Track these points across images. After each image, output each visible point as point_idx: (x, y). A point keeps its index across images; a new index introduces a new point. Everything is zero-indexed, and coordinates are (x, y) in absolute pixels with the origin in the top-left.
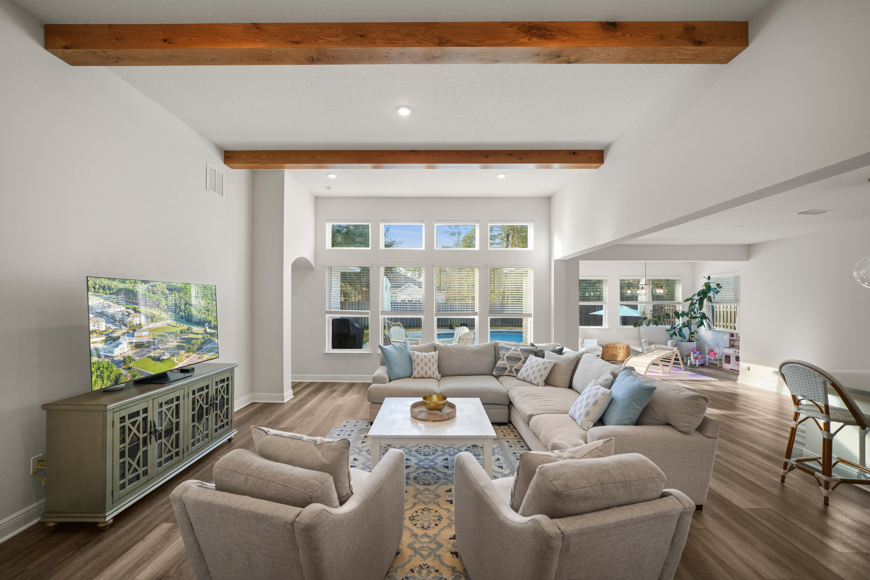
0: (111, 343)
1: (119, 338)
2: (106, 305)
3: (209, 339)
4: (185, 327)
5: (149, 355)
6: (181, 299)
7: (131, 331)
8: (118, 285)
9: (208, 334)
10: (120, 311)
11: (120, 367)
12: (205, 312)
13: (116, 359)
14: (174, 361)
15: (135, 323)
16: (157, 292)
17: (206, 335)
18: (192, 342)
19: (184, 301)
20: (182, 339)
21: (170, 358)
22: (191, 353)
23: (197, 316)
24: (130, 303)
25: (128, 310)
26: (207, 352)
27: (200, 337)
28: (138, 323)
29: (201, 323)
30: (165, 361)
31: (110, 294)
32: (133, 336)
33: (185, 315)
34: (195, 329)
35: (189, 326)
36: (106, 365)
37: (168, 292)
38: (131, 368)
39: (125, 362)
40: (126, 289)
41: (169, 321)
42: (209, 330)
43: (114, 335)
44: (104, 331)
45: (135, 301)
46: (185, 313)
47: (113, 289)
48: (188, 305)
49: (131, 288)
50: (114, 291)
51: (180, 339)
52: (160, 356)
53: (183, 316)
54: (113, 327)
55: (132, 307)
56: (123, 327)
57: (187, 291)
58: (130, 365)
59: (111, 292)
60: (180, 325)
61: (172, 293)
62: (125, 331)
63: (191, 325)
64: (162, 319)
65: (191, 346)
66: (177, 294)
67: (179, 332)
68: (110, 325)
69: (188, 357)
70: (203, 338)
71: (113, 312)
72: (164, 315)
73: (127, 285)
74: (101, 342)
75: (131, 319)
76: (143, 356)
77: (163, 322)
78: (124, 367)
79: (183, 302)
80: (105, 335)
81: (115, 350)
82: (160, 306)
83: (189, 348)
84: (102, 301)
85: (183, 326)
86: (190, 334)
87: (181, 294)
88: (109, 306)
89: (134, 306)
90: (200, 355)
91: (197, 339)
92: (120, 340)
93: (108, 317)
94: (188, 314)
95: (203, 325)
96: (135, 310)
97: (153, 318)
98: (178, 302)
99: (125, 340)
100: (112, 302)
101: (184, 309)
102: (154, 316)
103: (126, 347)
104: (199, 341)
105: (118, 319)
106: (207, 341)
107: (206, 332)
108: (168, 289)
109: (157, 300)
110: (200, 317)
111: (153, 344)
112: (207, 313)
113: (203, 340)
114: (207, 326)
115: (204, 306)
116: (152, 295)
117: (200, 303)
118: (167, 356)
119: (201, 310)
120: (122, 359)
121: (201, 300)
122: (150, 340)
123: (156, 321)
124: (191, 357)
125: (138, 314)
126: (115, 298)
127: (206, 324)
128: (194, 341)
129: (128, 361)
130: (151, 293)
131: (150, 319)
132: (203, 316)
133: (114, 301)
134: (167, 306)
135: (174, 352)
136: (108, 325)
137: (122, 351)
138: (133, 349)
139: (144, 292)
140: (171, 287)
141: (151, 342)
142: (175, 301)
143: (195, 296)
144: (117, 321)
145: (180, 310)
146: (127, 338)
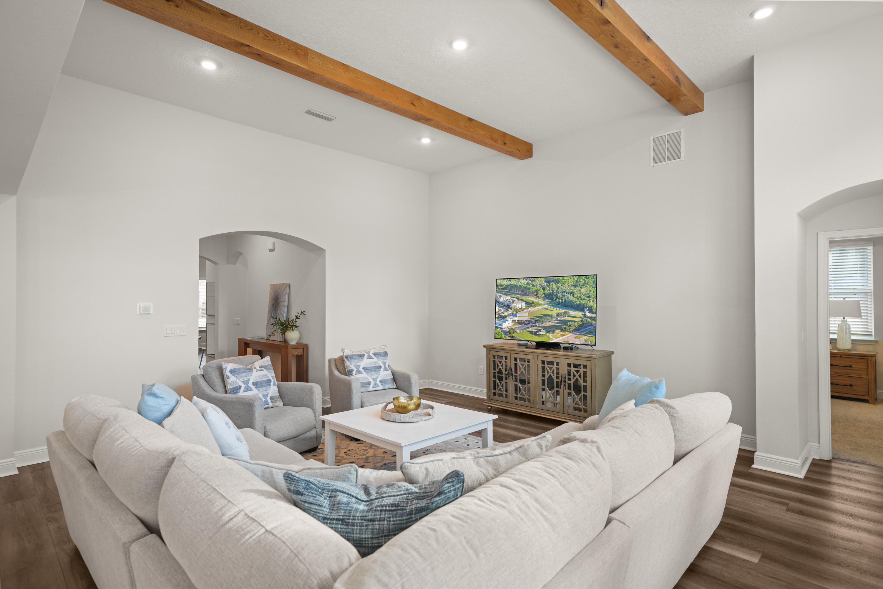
0: (501, 320)
1: (506, 316)
2: (499, 296)
3: (589, 323)
4: (562, 311)
5: (528, 329)
6: (558, 288)
7: (515, 313)
8: (506, 283)
9: (588, 317)
10: (507, 300)
11: (507, 335)
12: (585, 298)
13: (504, 330)
14: (549, 337)
15: (517, 307)
16: (536, 285)
17: (585, 318)
18: (568, 324)
19: (561, 290)
20: (558, 321)
21: (546, 334)
22: (567, 333)
23: (576, 302)
24: (515, 294)
25: (513, 299)
26: (588, 334)
27: (579, 320)
28: (520, 307)
29: (580, 308)
30: (541, 336)
31: (501, 289)
32: (516, 316)
33: (562, 301)
34: (573, 313)
35: (566, 310)
37: (545, 284)
38: (514, 337)
39: (510, 332)
40: (512, 284)
41: (546, 306)
42: (588, 314)
43: (503, 315)
45: (518, 292)
46: (562, 300)
47: (503, 285)
48: (565, 293)
49: (516, 284)
50: (504, 287)
51: (556, 320)
52: (537, 332)
53: (559, 301)
54: (503, 310)
55: (516, 296)
56: (509, 310)
57: (565, 282)
58: (514, 335)
59: (502, 287)
60: (556, 309)
61: (550, 284)
62: (511, 312)
63: (569, 309)
64: (540, 305)
65: (567, 327)
66: (554, 284)
67: (555, 315)
68: (501, 308)
69: (563, 335)
70: (582, 321)
71: (503, 300)
72: (541, 301)
73: (513, 282)
75: (515, 304)
76: (523, 330)
77: (540, 307)
78: (509, 335)
79: (560, 290)
80: (498, 314)
81: (504, 324)
82: (538, 295)
83: (565, 328)
85: (559, 310)
86: (567, 317)
87: (558, 285)
88: (501, 297)
89: (517, 296)
90: (576, 335)
91: (575, 321)
92: (507, 318)
93: (499, 303)
94: (565, 301)
95: (582, 310)
96: (518, 299)
97: (532, 304)
98: (555, 291)
99: (510, 318)
100: (503, 294)
101: (561, 296)
102: (533, 303)
103: (511, 323)
104: (576, 323)
105: (506, 304)
106: (586, 323)
107: (585, 316)
108: (545, 281)
109: (535, 290)
110: (579, 302)
111: (531, 323)
112: (588, 299)
113: (581, 323)
114: (587, 310)
115: (584, 293)
116: (532, 287)
117: (580, 291)
118: (543, 332)
119: (580, 297)
120: (508, 330)
121: (581, 288)
122: (529, 320)
123: (534, 306)
124: (567, 336)
125: (520, 301)
126: (504, 292)
127: (586, 309)
128: (570, 323)
129: (512, 332)
130: (531, 286)
131: (529, 304)
132: (583, 302)
133: (504, 293)
134: (545, 295)
135: (550, 330)
136: (500, 309)
137: (508, 325)
138: (516, 325)
139: (525, 286)
140: (549, 280)
141: (530, 321)
142: (552, 290)
143: (574, 285)
144: (505, 306)
145: (557, 297)
146: (511, 317)
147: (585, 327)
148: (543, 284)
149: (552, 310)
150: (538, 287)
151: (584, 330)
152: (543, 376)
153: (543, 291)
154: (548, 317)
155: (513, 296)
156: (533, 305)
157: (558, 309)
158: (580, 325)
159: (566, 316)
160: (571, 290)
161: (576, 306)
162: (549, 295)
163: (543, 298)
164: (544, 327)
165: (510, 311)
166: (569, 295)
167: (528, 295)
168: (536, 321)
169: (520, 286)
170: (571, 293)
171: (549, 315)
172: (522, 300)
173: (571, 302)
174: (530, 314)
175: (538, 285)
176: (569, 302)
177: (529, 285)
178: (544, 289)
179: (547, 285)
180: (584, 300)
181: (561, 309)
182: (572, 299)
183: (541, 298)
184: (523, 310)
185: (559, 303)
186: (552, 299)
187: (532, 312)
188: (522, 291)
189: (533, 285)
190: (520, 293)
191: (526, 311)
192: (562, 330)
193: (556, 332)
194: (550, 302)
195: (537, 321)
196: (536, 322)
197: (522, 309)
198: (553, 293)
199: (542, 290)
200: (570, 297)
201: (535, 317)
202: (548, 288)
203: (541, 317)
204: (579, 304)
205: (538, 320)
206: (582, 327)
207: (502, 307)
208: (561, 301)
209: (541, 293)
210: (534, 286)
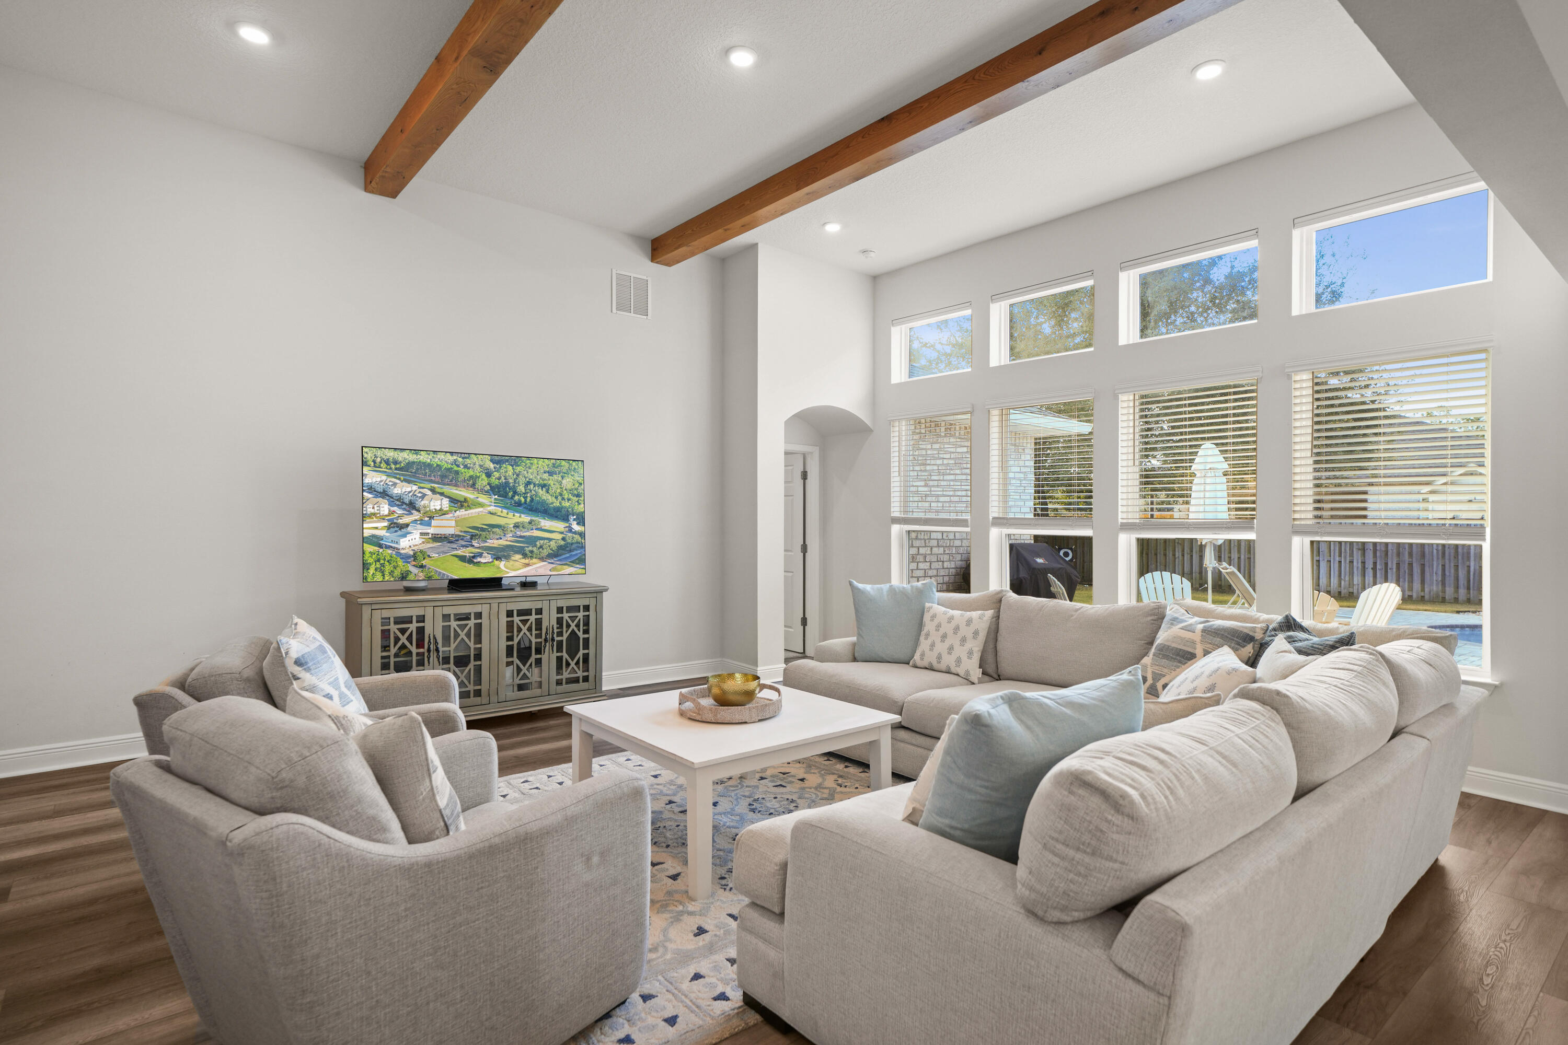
0: (396, 531)
1: (407, 525)
2: (391, 483)
3: (577, 543)
4: (525, 519)
5: (455, 552)
6: (518, 475)
7: (427, 519)
8: (407, 457)
9: (575, 533)
10: (409, 492)
11: (409, 563)
12: (571, 496)
13: (402, 552)
14: (499, 568)
15: (432, 508)
16: (472, 466)
17: (570, 534)
18: (538, 543)
19: (524, 479)
20: (517, 537)
21: (493, 562)
22: (534, 560)
23: (552, 503)
24: (426, 480)
25: (421, 490)
26: (572, 562)
27: (560, 536)
28: (438, 508)
29: (560, 514)
30: (482, 565)
31: (396, 469)
32: (429, 525)
33: (526, 500)
34: (546, 523)
35: (533, 518)
36: (388, 558)
37: (492, 466)
38: (425, 566)
39: (415, 557)
40: (420, 462)
41: (492, 509)
42: (576, 527)
43: (400, 521)
44: (386, 516)
45: (433, 478)
46: (525, 498)
47: (400, 462)
48: (532, 486)
49: (429, 461)
50: (402, 465)
51: (513, 536)
52: (474, 557)
53: (520, 501)
54: (400, 512)
55: (429, 486)
56: (414, 512)
57: (532, 464)
58: (424, 562)
59: (398, 466)
60: (514, 515)
61: (500, 467)
62: (416, 518)
63: (538, 516)
64: (481, 505)
65: (535, 549)
66: (510, 468)
67: (512, 526)
68: (395, 509)
69: (528, 565)
70: (563, 539)
71: (399, 492)
72: (483, 499)
73: (422, 457)
74: (382, 529)
75: (427, 502)
76: (444, 553)
77: (481, 509)
78: (414, 563)
79: (522, 480)
80: (388, 520)
81: (402, 540)
82: (477, 486)
83: (532, 552)
84: (384, 478)
85: (520, 517)
86: (534, 531)
87: (518, 469)
88: (395, 484)
89: (433, 485)
90: (554, 566)
91: (550, 540)
92: (409, 528)
93: (392, 498)
94: (532, 500)
95: (565, 519)
96: (433, 491)
97: (464, 502)
98: (511, 481)
99: (416, 529)
100: (399, 479)
101: (524, 491)
102: (466, 500)
103: (418, 539)
104: (553, 543)
105: (407, 501)
106: (572, 544)
107: (570, 530)
108: (491, 461)
109: (471, 477)
110: (558, 504)
111: (462, 539)
112: (575, 499)
113: (563, 543)
114: (574, 520)
115: (569, 487)
116: (463, 470)
117: (561, 484)
118: (487, 558)
119: (561, 495)
120: (412, 553)
121: (563, 478)
122: (457, 533)
123: (468, 506)
124: (535, 566)
125: (438, 496)
126: (403, 475)
127: (572, 518)
128: (542, 542)
129: (420, 556)
130: (462, 467)
131: (458, 503)
132: (566, 504)
133: (402, 478)
134: (490, 487)
135: (500, 554)
136: (392, 509)
137: (411, 543)
138: (429, 542)
139: (449, 466)
140: (499, 460)
141: (459, 536)
142: (505, 479)
143: (548, 472)
144: (406, 504)
145: (515, 493)
146: (419, 526)
147: (570, 551)
148: (486, 466)
149: (505, 515)
150: (477, 471)
151: (568, 555)
152: (510, 638)
153: (486, 479)
154: (497, 529)
155: (422, 485)
156: (465, 504)
157: (517, 515)
158: (560, 548)
159: (532, 529)
160: (543, 480)
161: (552, 511)
162: (498, 487)
163: (487, 492)
164: (489, 549)
165: (416, 516)
166: (540, 490)
167: (456, 485)
168: (472, 535)
169: (438, 465)
170: (543, 486)
171: (498, 526)
172: (442, 494)
173: (543, 503)
174: (458, 521)
175: (477, 467)
176: (538, 503)
177: (458, 466)
178: (489, 475)
179: (495, 468)
180: (569, 500)
181: (522, 515)
182: (544, 498)
183: (482, 491)
184: (444, 514)
185: (519, 504)
186: (505, 496)
187: (464, 519)
188: (443, 477)
189: (466, 467)
190: (438, 479)
191: (451, 515)
192: (525, 556)
193: (513, 558)
194: (502, 500)
195: (473, 537)
196: (471, 539)
197: (442, 513)
198: (507, 483)
199: (484, 476)
200: (542, 492)
201: (470, 528)
202: (496, 474)
203: (483, 530)
204: (558, 508)
205: (476, 535)
206: (563, 550)
207: (398, 506)
208: (523, 500)
209: (483, 481)
210: (469, 468)
